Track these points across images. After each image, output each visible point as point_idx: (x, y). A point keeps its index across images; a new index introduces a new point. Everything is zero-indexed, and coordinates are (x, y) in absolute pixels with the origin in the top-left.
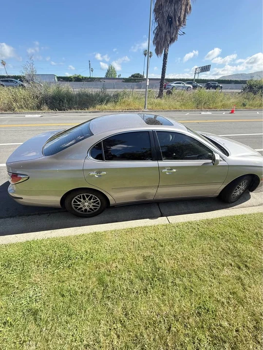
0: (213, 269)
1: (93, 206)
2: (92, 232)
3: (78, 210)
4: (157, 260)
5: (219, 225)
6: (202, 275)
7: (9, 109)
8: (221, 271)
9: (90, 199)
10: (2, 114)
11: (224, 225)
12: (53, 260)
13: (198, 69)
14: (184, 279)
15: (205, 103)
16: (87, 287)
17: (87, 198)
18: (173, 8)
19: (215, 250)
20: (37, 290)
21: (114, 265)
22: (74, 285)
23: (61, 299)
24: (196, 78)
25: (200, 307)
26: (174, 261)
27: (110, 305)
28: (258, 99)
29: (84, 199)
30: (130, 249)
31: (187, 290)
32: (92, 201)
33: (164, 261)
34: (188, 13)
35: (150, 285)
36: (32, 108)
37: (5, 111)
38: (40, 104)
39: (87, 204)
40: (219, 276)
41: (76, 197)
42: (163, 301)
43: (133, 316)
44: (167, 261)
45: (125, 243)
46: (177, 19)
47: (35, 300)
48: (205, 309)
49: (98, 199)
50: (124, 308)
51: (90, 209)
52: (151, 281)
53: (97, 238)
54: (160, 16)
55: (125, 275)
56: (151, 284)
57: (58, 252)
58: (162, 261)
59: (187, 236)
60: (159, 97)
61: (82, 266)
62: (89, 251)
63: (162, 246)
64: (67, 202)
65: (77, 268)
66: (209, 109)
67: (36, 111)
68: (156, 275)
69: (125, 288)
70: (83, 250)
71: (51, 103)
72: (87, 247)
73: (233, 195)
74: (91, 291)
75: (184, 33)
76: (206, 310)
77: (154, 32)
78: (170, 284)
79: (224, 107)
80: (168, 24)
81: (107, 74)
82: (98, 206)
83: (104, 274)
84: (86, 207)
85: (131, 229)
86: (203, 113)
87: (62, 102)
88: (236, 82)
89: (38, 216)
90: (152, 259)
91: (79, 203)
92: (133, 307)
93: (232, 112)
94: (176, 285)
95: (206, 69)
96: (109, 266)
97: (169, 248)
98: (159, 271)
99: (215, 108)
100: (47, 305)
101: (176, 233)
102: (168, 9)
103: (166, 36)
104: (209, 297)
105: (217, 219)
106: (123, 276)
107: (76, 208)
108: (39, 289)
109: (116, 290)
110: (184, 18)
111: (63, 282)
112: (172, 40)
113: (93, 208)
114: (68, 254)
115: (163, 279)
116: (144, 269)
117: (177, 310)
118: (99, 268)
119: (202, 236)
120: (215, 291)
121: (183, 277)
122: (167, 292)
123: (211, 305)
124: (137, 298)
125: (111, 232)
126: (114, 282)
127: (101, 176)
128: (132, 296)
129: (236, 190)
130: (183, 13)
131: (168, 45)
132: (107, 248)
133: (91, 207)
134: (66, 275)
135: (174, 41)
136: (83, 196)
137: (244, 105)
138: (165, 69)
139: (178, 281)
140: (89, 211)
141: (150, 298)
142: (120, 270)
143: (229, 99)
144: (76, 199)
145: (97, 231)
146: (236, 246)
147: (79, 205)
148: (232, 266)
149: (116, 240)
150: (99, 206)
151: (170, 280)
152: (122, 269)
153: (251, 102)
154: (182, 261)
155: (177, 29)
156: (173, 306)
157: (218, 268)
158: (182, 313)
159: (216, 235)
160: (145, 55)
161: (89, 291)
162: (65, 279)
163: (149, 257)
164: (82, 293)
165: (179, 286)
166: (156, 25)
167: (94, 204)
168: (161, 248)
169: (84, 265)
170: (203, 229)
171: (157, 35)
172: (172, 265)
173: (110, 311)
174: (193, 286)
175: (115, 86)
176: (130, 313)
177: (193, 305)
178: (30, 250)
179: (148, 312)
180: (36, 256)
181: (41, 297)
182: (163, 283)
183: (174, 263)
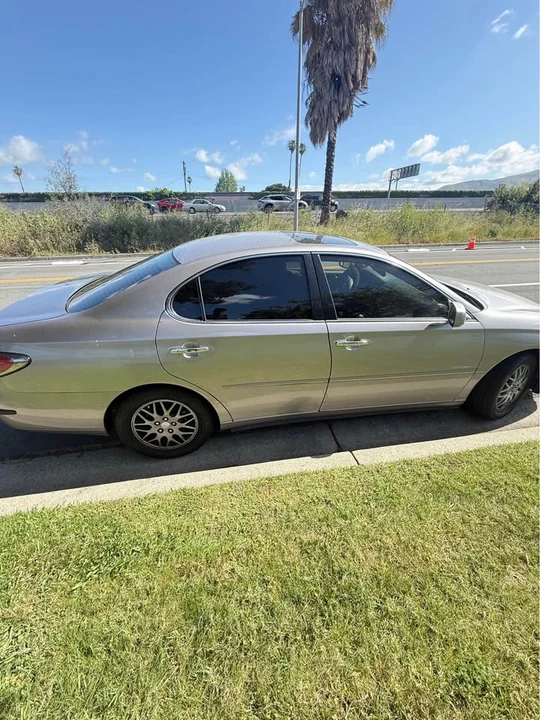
0: (480, 572)
1: (181, 429)
2: (176, 488)
3: (147, 439)
4: (334, 551)
5: (477, 465)
6: (454, 587)
7: (22, 251)
8: (499, 575)
9: (173, 414)
10: (5, 261)
11: (489, 465)
12: (73, 557)
13: (395, 173)
14: (409, 600)
15: (414, 232)
16: (153, 627)
17: (167, 409)
18: (341, 60)
19: (476, 525)
20: (21, 638)
21: (227, 566)
22: (119, 622)
23: (82, 661)
24: (393, 189)
25: (462, 680)
26: (376, 554)
27: (213, 679)
28: (521, 223)
29: (160, 412)
30: (267, 525)
31: (418, 630)
32: (178, 417)
33: (353, 554)
34: (370, 67)
35: (318, 619)
36: (67, 249)
37: (13, 255)
38: (84, 241)
39: (166, 426)
40: (497, 590)
41: (141, 409)
42: (358, 663)
43: (277, 708)
44: (361, 556)
45: (254, 511)
46: (350, 77)
47: (10, 666)
48: (476, 683)
49: (192, 413)
50: (251, 687)
51: (175, 437)
52: (321, 606)
53: (187, 501)
54: (318, 74)
55: (255, 593)
56: (322, 615)
57: (89, 538)
58: (348, 554)
59: (404, 493)
60: (321, 222)
61: (145, 571)
62: (165, 533)
63: (345, 517)
64: (119, 421)
65: (132, 575)
66: (424, 243)
67: (76, 255)
68: (335, 589)
69: (254, 626)
70: (151, 530)
71: (105, 238)
72: (162, 523)
73: (500, 399)
74: (165, 638)
75: (364, 102)
76: (478, 687)
77: (306, 103)
78: (372, 614)
79: (454, 239)
80: (333, 87)
81: (218, 186)
82: (192, 431)
83: (201, 590)
84: (165, 434)
85: (270, 480)
86: (411, 250)
87: (129, 235)
88: (472, 194)
89: (55, 458)
90: (321, 549)
91: (147, 423)
92: (276, 682)
93: (471, 246)
94: (387, 615)
95: (411, 171)
96: (213, 571)
97: (364, 520)
98: (340, 578)
99: (435, 242)
100: (42, 683)
101: (377, 486)
102: (333, 62)
103: (330, 108)
104: (481, 649)
105: (468, 454)
106: (249, 595)
107: (142, 434)
108: (28, 634)
109: (229, 633)
110: (364, 76)
111: (93, 614)
112: (343, 116)
113: (180, 434)
114: (112, 541)
115: (352, 600)
116: (302, 574)
117: (398, 688)
118: (188, 577)
119: (439, 490)
120: (495, 630)
121: (404, 593)
122: (366, 635)
123: (489, 672)
124: (286, 654)
125: (222, 486)
126: (224, 612)
127: (196, 355)
128: (274, 649)
129: (505, 387)
130: (361, 66)
131: (335, 126)
132: (211, 525)
133: (177, 432)
134: (101, 596)
135: (347, 117)
136: (158, 405)
137: (493, 234)
138: (331, 171)
139: (391, 605)
140: (172, 443)
141: (320, 653)
142: (240, 579)
143: (461, 224)
144: (141, 413)
145: (189, 486)
146: (525, 513)
147: (149, 427)
148: (526, 561)
149: (233, 506)
150: (196, 429)
151: (373, 604)
152: (247, 576)
153: (506, 229)
154: (398, 553)
155: (351, 97)
156: (385, 676)
157: (491, 568)
158: (411, 698)
159: (473, 488)
160: (292, 149)
161: (158, 639)
162: (99, 605)
163: (315, 543)
164: (138, 642)
165: (397, 620)
166: (311, 90)
167: (184, 425)
168: (341, 522)
169: (152, 566)
170: (440, 477)
171: (313, 107)
172: (374, 563)
173: (212, 696)
174: (432, 617)
175: (235, 208)
176: (267, 699)
177: (441, 674)
178: (21, 535)
179: (317, 695)
180: (32, 550)
181: (27, 657)
182: (354, 612)
183: (379, 558)
